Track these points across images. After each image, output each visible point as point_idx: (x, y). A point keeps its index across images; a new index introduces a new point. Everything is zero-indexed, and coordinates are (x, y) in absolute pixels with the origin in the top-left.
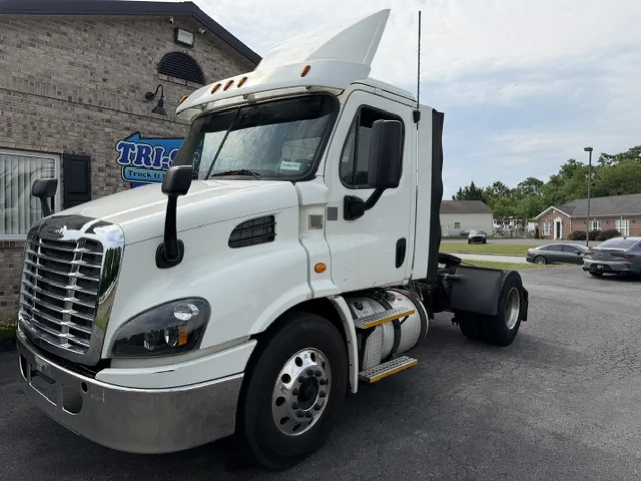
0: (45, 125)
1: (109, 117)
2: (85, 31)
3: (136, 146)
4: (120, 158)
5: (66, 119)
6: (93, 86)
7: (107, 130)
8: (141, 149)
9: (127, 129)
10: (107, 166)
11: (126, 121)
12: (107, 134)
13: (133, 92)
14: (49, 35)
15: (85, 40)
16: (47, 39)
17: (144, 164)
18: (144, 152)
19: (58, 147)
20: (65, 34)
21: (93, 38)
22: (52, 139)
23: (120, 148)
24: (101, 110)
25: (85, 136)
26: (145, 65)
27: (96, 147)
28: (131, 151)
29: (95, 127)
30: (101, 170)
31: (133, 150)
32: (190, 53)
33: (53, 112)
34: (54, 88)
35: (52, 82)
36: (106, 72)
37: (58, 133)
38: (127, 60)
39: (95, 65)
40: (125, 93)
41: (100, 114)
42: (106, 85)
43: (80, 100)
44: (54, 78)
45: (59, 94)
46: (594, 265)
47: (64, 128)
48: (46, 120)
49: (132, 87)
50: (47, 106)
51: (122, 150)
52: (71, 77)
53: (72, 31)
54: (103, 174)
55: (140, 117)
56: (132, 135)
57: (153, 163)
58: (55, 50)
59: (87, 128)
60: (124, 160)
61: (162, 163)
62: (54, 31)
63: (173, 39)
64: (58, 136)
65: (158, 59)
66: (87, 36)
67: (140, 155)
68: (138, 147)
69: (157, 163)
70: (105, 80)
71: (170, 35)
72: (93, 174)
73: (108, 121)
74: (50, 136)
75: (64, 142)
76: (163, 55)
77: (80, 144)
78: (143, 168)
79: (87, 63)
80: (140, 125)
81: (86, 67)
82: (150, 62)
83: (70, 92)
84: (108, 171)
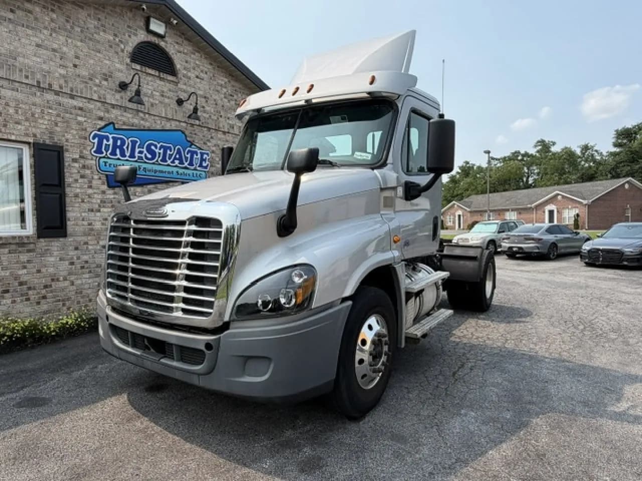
0: (11, 111)
1: (81, 105)
2: (53, 10)
3: (110, 136)
4: (94, 149)
5: (34, 104)
6: (63, 72)
7: (80, 118)
9: (101, 119)
10: (81, 157)
11: (99, 109)
12: (79, 123)
13: (106, 80)
14: (12, 11)
15: (52, 20)
16: (11, 16)
17: (119, 156)
18: (119, 143)
19: (27, 135)
20: (30, 12)
21: (62, 19)
22: (19, 127)
23: (94, 138)
24: (72, 97)
25: (56, 125)
26: (117, 53)
27: (69, 136)
28: (105, 142)
29: (68, 115)
30: (75, 160)
31: (108, 140)
32: (162, 44)
33: (19, 96)
34: (21, 70)
35: (17, 64)
36: (77, 57)
37: (27, 120)
38: (99, 47)
39: (65, 49)
40: (97, 81)
41: (71, 101)
42: (77, 71)
43: (50, 85)
44: (20, 59)
45: (27, 77)
46: (511, 248)
47: (33, 115)
48: (13, 104)
49: (105, 74)
50: (13, 90)
51: (96, 141)
52: (39, 60)
53: (38, 9)
54: (76, 165)
55: (113, 106)
56: (106, 125)
57: (128, 154)
58: (19, 28)
59: (58, 115)
60: (99, 151)
61: (137, 154)
62: (19, 7)
63: (144, 28)
64: (27, 124)
65: (130, 48)
66: (54, 16)
67: (115, 146)
68: (113, 137)
69: (132, 155)
70: (75, 66)
71: (142, 24)
72: (66, 164)
73: (81, 109)
74: (18, 123)
75: (34, 130)
76: (135, 44)
77: (50, 133)
78: (119, 159)
79: (55, 46)
80: (114, 114)
81: (54, 50)
82: (123, 51)
83: (39, 76)
84: (82, 161)
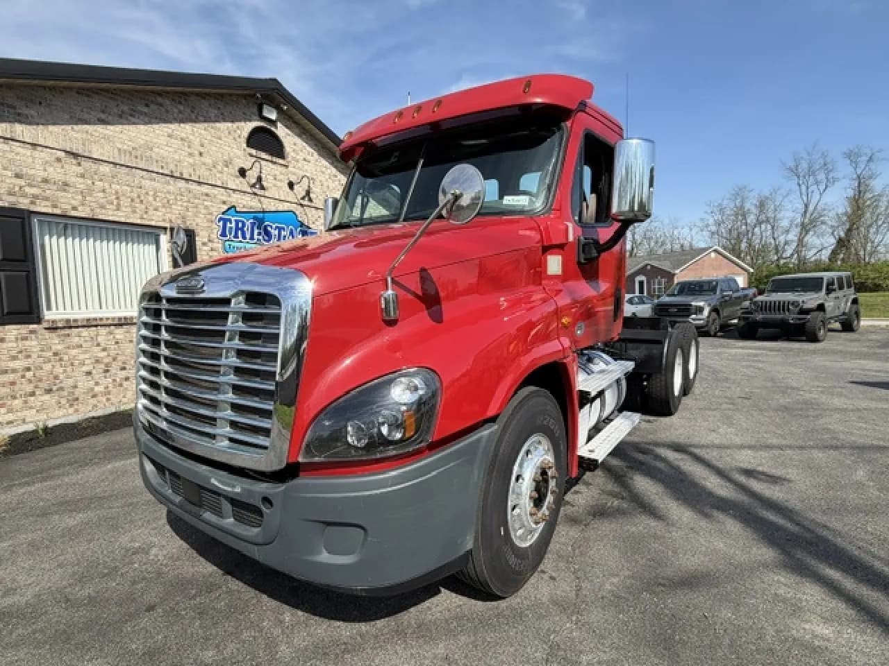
0: (151, 199)
1: (206, 191)
2: (180, 103)
3: (233, 219)
4: (219, 233)
5: (169, 193)
6: (191, 160)
7: (206, 203)
8: (237, 222)
9: (224, 203)
10: (209, 241)
11: (222, 195)
12: (206, 208)
13: (227, 166)
14: (147, 105)
15: (180, 112)
16: (146, 110)
17: (240, 239)
18: (240, 225)
19: (164, 220)
20: (161, 105)
21: (188, 111)
22: (158, 213)
23: (219, 221)
24: (200, 183)
25: (188, 210)
26: (235, 139)
27: (198, 220)
28: (228, 225)
29: (196, 201)
30: (204, 244)
31: (231, 223)
32: (273, 129)
33: (156, 184)
34: (157, 161)
35: (154, 156)
36: (202, 146)
37: (164, 207)
38: (219, 133)
39: (191, 137)
40: (220, 168)
41: (198, 188)
42: (202, 159)
43: (181, 174)
44: (156, 150)
45: (162, 167)
47: (168, 201)
48: (151, 193)
49: (226, 162)
50: (151, 180)
51: (221, 224)
52: (171, 149)
53: (168, 102)
54: (205, 248)
55: (234, 190)
56: (229, 209)
57: (248, 236)
59: (189, 202)
60: (224, 234)
61: (256, 237)
62: (152, 102)
63: (257, 113)
64: (164, 210)
65: (245, 134)
66: (182, 108)
67: (237, 228)
68: (236, 220)
69: (252, 238)
70: (201, 154)
71: (255, 110)
72: (198, 247)
73: (207, 195)
74: (156, 210)
75: (169, 215)
76: (250, 129)
77: (183, 218)
78: (241, 242)
79: (183, 135)
80: (235, 199)
81: (182, 139)
82: (239, 137)
83: (172, 167)
84: (210, 244)
